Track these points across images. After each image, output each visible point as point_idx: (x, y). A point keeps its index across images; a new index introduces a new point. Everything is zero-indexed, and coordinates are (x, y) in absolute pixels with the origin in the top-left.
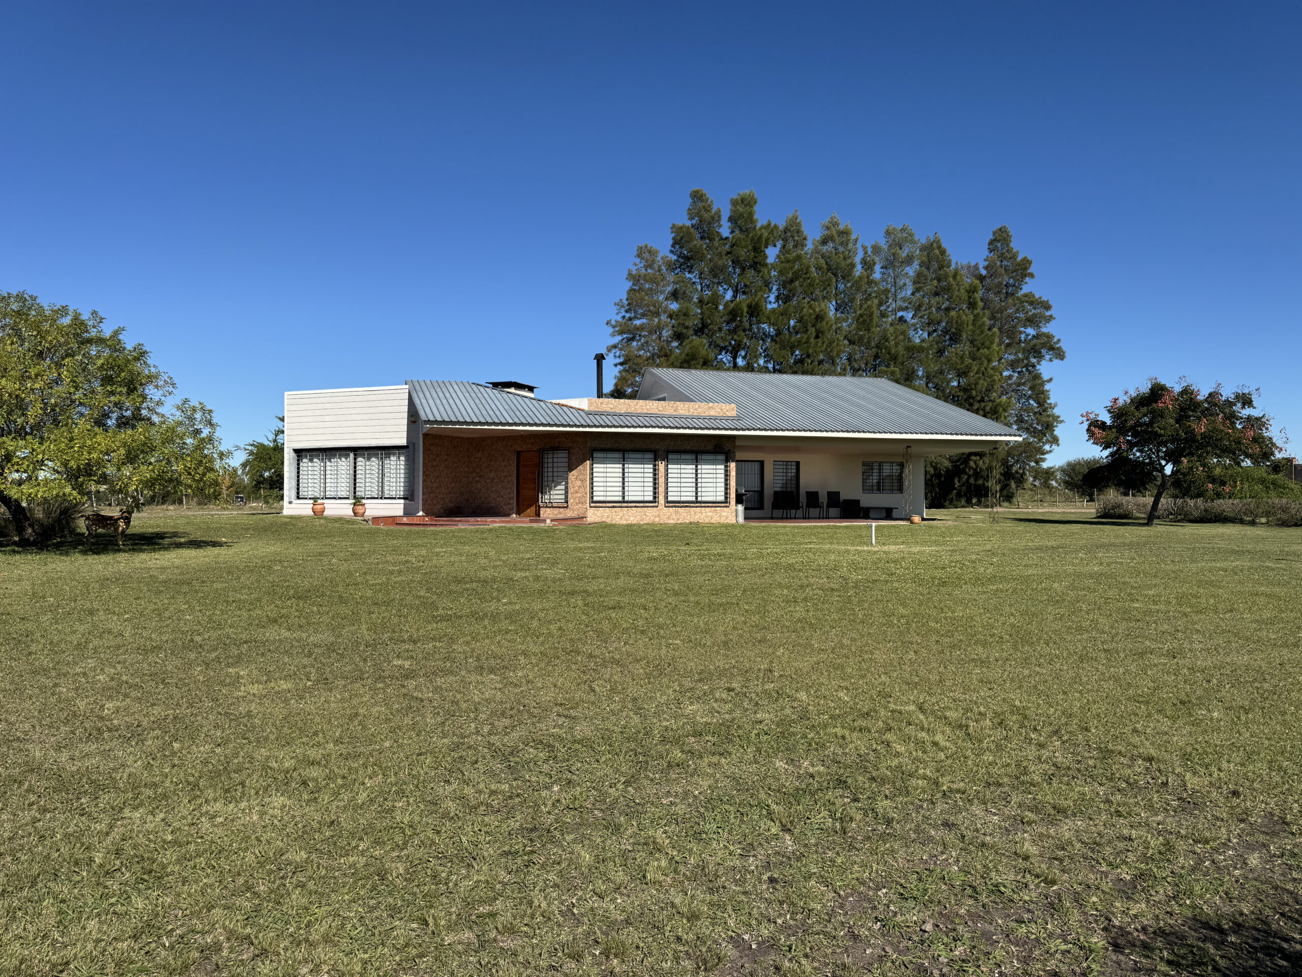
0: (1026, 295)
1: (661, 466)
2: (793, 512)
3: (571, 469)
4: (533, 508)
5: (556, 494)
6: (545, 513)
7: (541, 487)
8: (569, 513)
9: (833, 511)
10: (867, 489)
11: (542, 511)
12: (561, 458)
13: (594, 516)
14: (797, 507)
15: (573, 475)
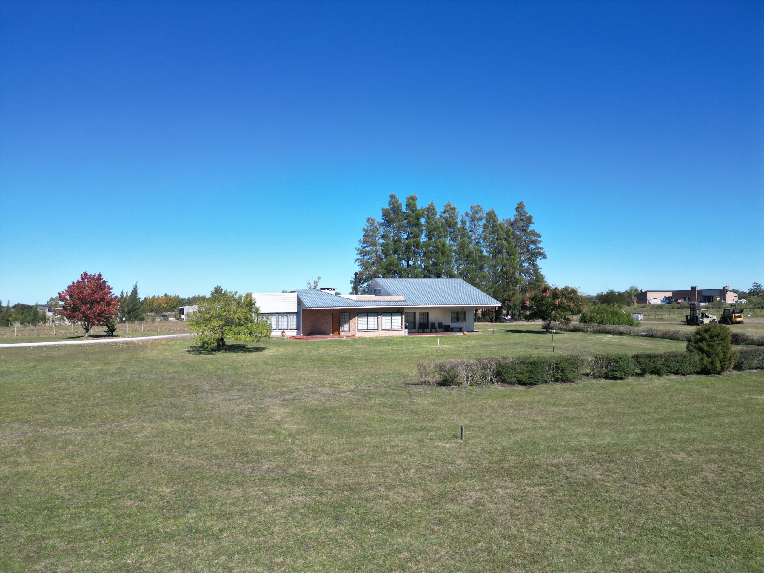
0: (531, 231)
1: (380, 317)
2: (426, 330)
3: (350, 319)
4: (337, 332)
5: (346, 327)
6: (342, 334)
7: (340, 325)
8: (350, 334)
9: (440, 330)
10: (453, 321)
11: (341, 333)
12: (347, 315)
13: (358, 335)
14: (428, 328)
15: (351, 321)
